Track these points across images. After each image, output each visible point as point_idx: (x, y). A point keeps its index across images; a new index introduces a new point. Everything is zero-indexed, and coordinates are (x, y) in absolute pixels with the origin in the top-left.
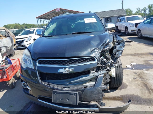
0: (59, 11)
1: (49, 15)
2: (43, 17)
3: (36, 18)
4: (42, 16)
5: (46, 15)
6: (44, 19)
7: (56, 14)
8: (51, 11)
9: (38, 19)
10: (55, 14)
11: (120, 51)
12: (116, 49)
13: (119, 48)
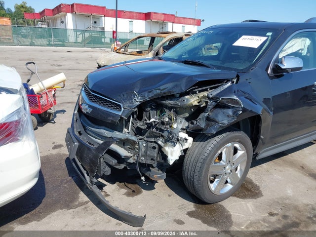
11: (216, 122)
12: (206, 115)
13: (217, 116)
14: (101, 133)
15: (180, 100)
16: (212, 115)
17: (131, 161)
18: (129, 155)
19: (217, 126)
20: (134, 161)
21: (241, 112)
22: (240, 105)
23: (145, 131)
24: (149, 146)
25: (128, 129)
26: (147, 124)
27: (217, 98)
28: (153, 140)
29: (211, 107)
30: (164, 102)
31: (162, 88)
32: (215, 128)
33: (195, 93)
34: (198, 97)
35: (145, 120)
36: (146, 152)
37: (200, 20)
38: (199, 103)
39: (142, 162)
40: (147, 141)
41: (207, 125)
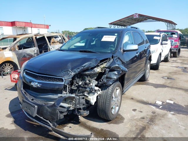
0: (137, 17)
1: (126, 21)
2: (118, 24)
3: (109, 24)
4: (117, 22)
5: (121, 21)
6: (119, 25)
7: (135, 21)
8: (128, 17)
9: (111, 25)
10: (133, 21)
11: (111, 79)
12: (106, 76)
13: (111, 75)
14: (50, 97)
15: (93, 70)
16: (108, 76)
17: (71, 109)
18: (70, 105)
19: (112, 80)
20: (73, 108)
21: (121, 72)
22: (120, 69)
23: (76, 90)
24: (80, 98)
25: (66, 92)
26: (76, 86)
27: (110, 67)
28: (82, 94)
29: (108, 72)
30: (85, 73)
31: (84, 65)
32: (111, 82)
33: (99, 66)
34: (101, 68)
35: (75, 84)
36: (79, 102)
37: (48, 25)
38: (101, 70)
39: (78, 108)
40: (79, 96)
41: (107, 81)
